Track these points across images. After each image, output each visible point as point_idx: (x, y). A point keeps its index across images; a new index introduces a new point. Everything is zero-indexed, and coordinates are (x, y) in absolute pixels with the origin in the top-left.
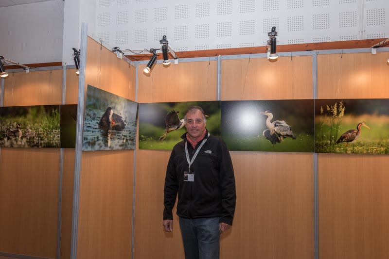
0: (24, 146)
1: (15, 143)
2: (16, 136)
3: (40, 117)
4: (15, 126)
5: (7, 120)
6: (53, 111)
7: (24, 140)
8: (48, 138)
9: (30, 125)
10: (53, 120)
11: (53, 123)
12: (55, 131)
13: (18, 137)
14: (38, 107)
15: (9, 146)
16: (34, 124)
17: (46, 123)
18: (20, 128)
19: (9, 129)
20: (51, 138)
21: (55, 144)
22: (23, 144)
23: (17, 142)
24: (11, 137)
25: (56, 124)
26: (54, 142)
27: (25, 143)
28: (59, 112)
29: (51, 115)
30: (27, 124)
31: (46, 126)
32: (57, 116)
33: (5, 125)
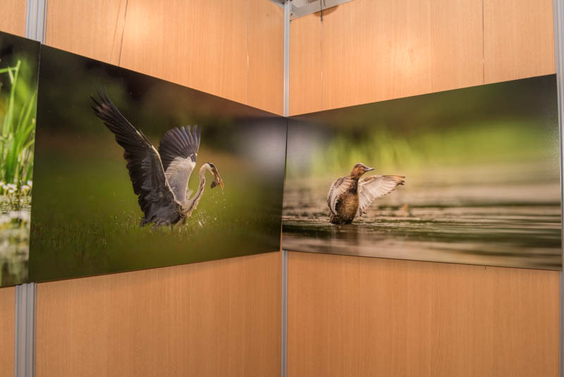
28: (31, 84)
32: (19, 103)
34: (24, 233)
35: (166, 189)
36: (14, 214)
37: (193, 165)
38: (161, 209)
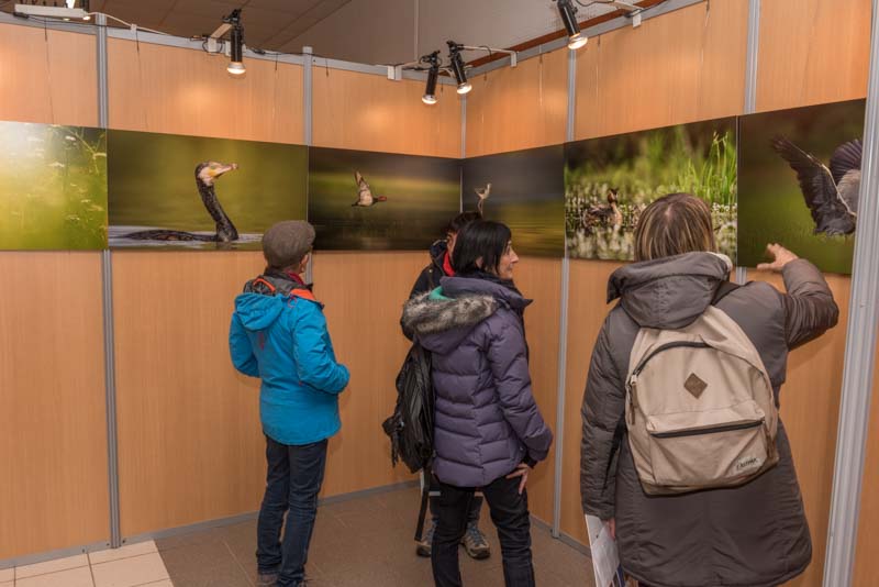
0: (628, 254)
1: (603, 245)
2: (605, 225)
3: (674, 159)
4: (604, 197)
5: (584, 180)
6: (716, 142)
7: (629, 238)
9: (645, 191)
10: (713, 174)
11: (714, 183)
12: (721, 210)
13: (612, 227)
14: (668, 133)
15: (589, 256)
16: (654, 189)
17: (693, 184)
18: (616, 202)
22: (625, 249)
23: (608, 242)
24: (595, 229)
25: (724, 186)
27: (629, 246)
28: (733, 144)
29: (706, 156)
30: (636, 187)
31: (692, 190)
32: (729, 157)
33: (580, 194)
34: (734, 235)
35: (839, 201)
36: (729, 224)
38: (834, 220)
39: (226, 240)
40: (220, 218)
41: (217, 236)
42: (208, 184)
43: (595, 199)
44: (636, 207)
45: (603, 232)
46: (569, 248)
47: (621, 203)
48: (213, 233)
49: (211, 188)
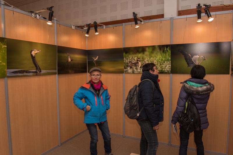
1: (136, 70)
2: (136, 66)
3: (155, 52)
4: (136, 59)
5: (130, 56)
6: (166, 49)
8: (161, 67)
9: (147, 58)
10: (165, 55)
11: (165, 57)
12: (167, 63)
13: (138, 66)
14: (153, 47)
15: (131, 73)
16: (150, 58)
17: (160, 57)
18: (139, 61)
19: (131, 62)
20: (163, 67)
21: (166, 71)
23: (137, 70)
24: (133, 67)
25: (168, 58)
26: (166, 69)
28: (170, 50)
29: (163, 52)
30: (145, 58)
31: (160, 59)
32: (169, 52)
33: (129, 59)
34: (170, 67)
35: (192, 61)
36: (169, 65)
37: (199, 56)
38: (191, 64)
39: (38, 72)
40: (37, 66)
41: (36, 71)
42: (34, 56)
43: (133, 60)
44: (145, 62)
45: (135, 67)
46: (125, 71)
47: (141, 61)
48: (35, 71)
49: (35, 57)
